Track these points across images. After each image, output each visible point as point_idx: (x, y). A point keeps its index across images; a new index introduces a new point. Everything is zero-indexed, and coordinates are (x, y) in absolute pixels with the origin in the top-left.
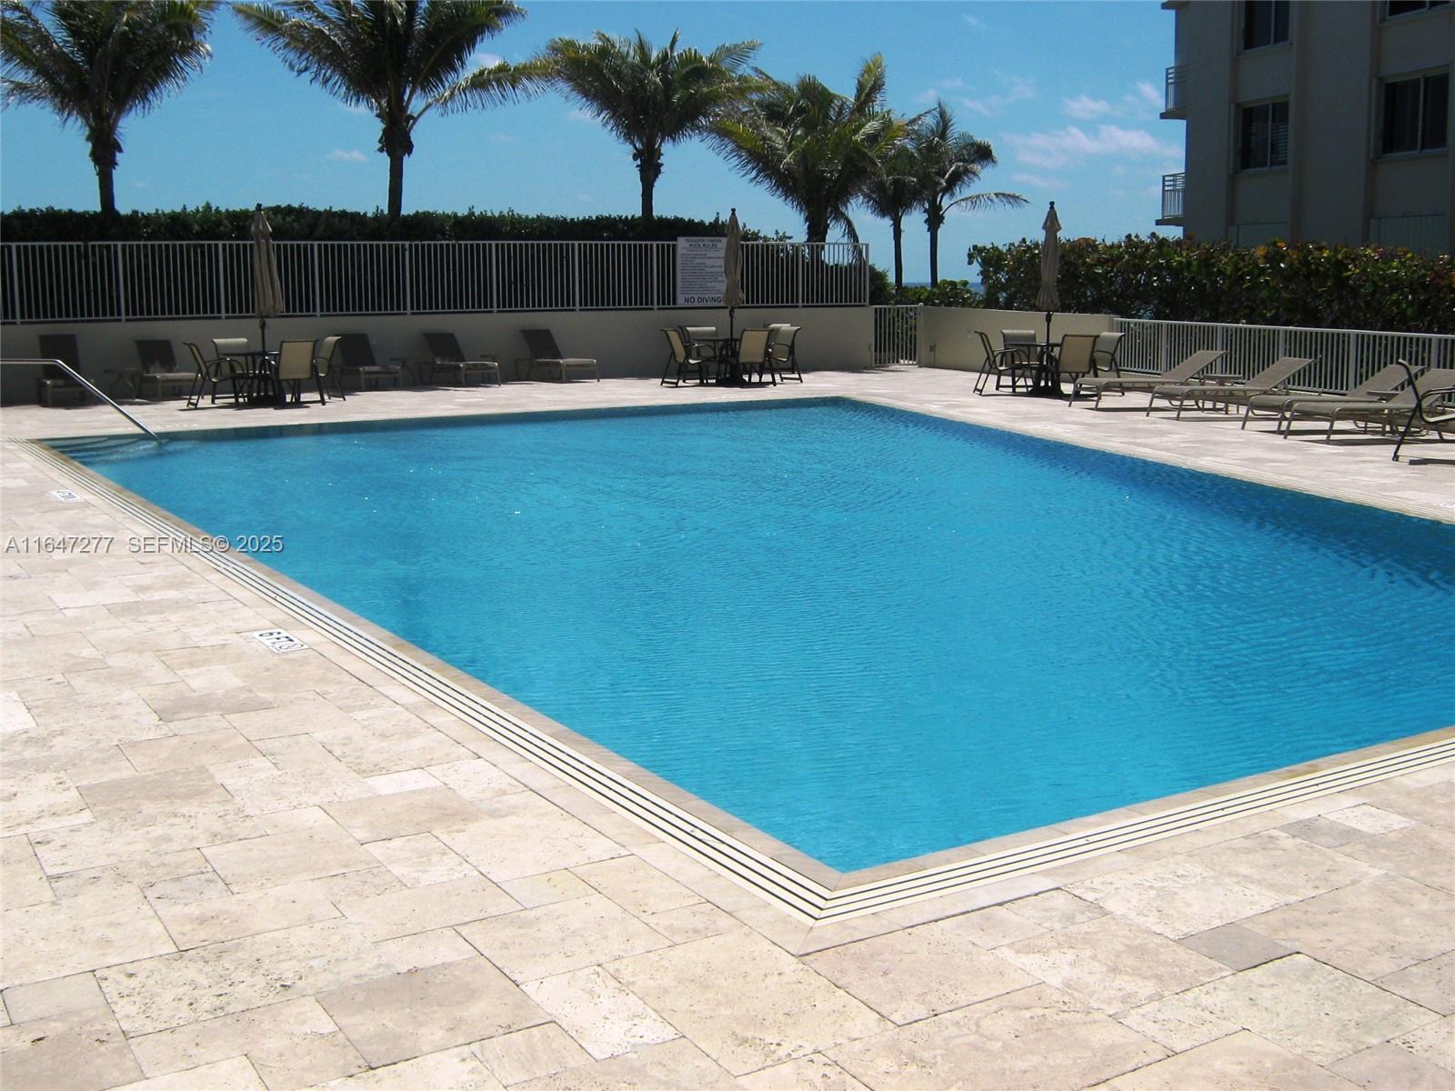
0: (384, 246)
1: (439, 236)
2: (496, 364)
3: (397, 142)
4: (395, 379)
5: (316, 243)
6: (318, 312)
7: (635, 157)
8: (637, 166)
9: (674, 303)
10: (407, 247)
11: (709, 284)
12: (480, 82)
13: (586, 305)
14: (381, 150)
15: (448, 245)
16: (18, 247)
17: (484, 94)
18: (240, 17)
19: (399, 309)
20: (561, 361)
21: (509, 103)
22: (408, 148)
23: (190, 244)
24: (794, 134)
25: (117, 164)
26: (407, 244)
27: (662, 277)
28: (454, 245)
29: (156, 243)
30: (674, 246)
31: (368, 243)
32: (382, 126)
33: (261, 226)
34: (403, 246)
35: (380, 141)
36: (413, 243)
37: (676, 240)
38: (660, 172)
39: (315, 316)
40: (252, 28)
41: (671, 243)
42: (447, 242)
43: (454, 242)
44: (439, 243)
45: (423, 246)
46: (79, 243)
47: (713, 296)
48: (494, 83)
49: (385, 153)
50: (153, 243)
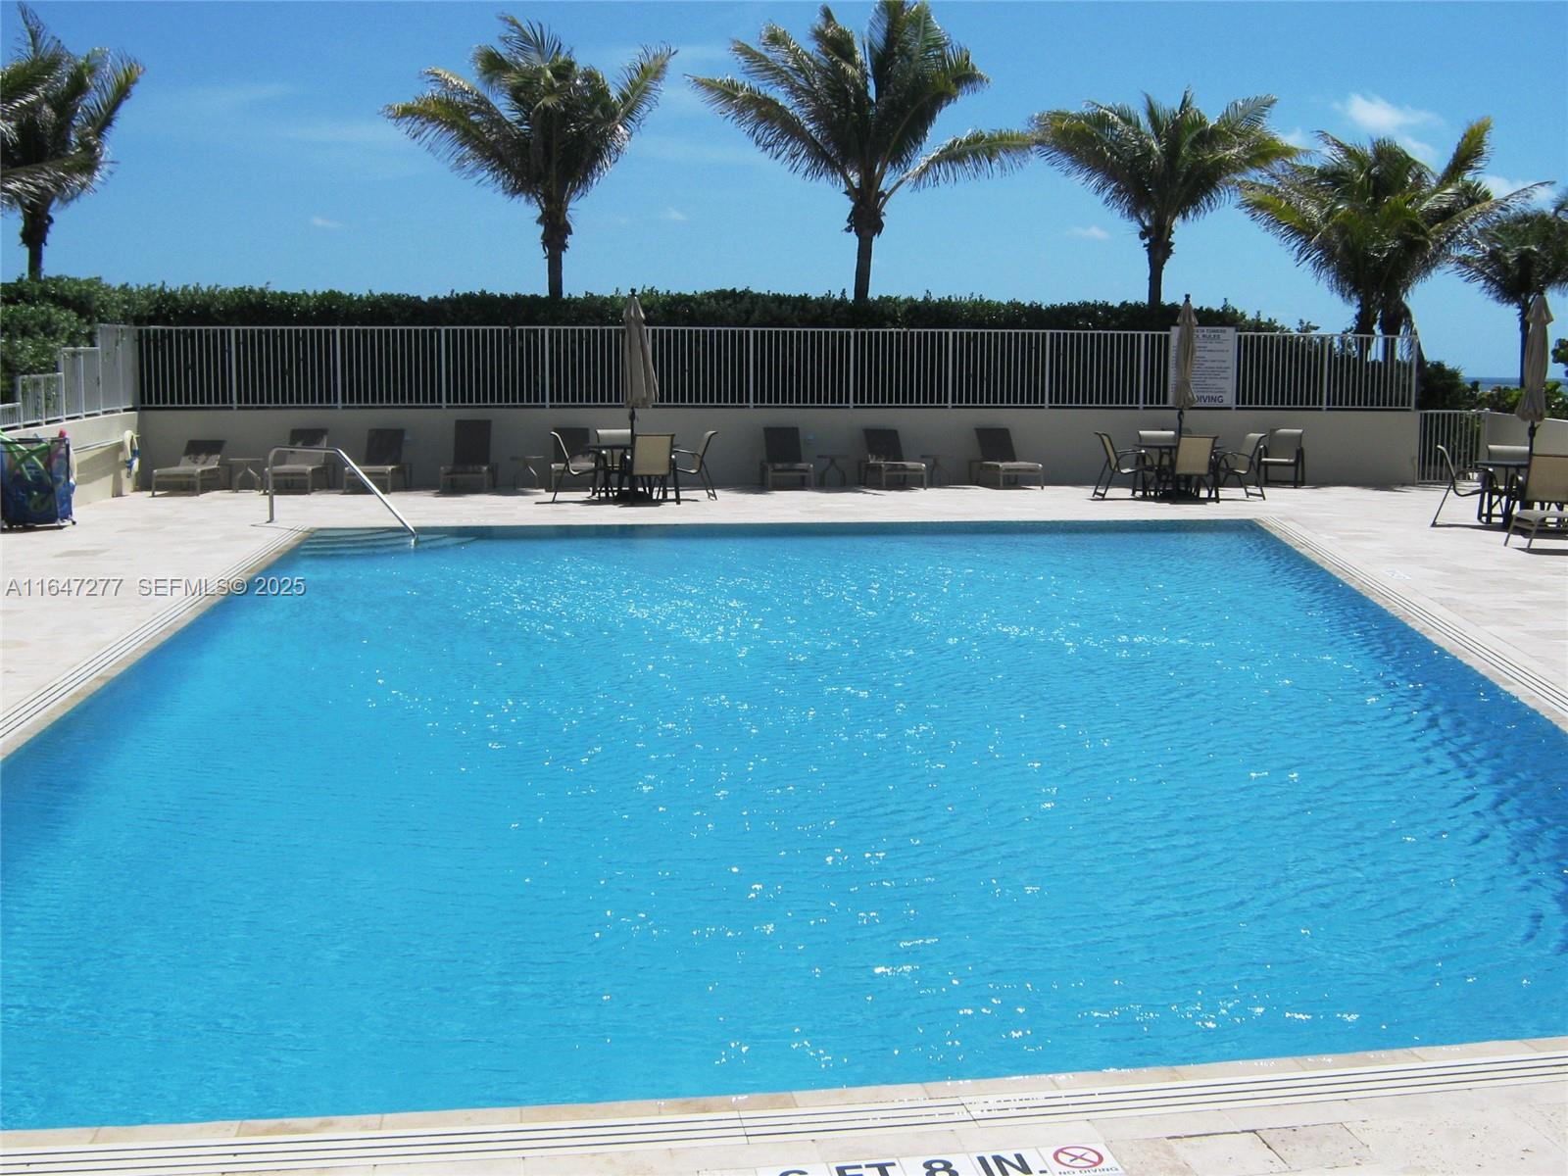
0: (827, 333)
1: (889, 324)
2: (924, 465)
3: (866, 220)
4: (803, 478)
5: (752, 330)
6: (751, 403)
7: (1143, 236)
8: (1145, 246)
9: (1165, 402)
10: (852, 334)
11: (1208, 381)
12: (954, 155)
13: (1057, 402)
14: (848, 230)
15: (898, 333)
16: (447, 331)
17: (958, 168)
18: (702, 90)
19: (840, 401)
20: (1001, 465)
21: (982, 176)
22: (878, 227)
23: (618, 330)
24: (1333, 207)
25: (567, 247)
26: (852, 331)
27: (1150, 372)
28: (905, 334)
29: (584, 328)
30: (1167, 337)
31: (809, 330)
32: (853, 204)
33: (632, 313)
34: (848, 333)
35: (848, 221)
36: (860, 330)
37: (1169, 330)
38: (1171, 252)
39: (748, 407)
40: (714, 102)
41: (1163, 333)
42: (897, 330)
43: (904, 329)
44: (888, 330)
45: (870, 334)
46: (506, 327)
47: (1211, 395)
48: (970, 156)
49: (853, 233)
50: (581, 327)
